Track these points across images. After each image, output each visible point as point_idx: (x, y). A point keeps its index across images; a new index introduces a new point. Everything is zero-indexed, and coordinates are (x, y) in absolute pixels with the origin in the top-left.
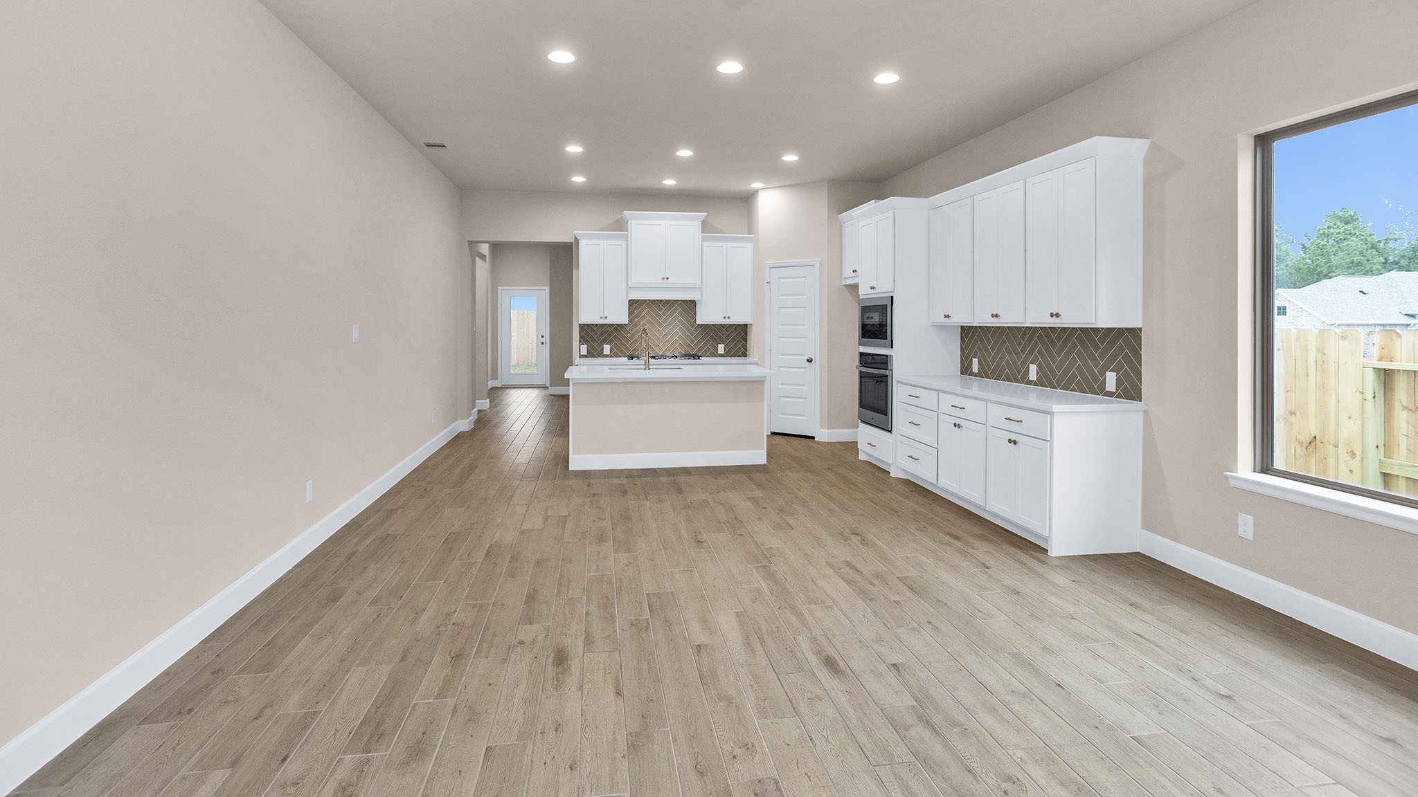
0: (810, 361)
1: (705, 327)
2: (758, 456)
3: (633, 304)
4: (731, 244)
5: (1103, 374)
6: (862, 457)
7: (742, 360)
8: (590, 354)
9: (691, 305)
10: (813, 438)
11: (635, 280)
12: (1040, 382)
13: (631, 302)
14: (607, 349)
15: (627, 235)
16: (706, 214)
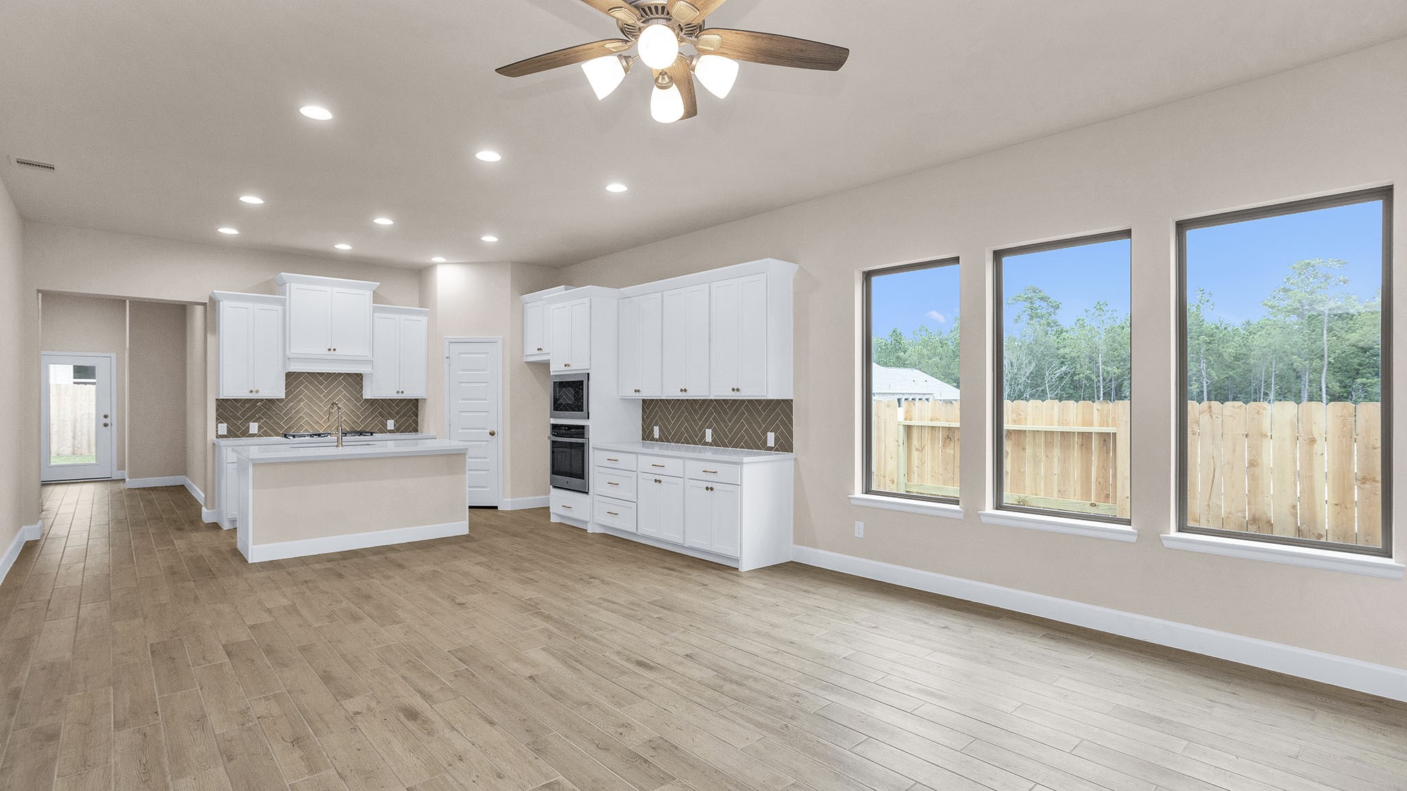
0: (492, 434)
1: (373, 402)
2: (461, 527)
3: (291, 378)
4: (404, 317)
5: (765, 434)
6: (554, 519)
7: (413, 435)
8: (231, 434)
9: (357, 379)
10: (496, 508)
11: (296, 349)
12: (715, 443)
13: (289, 375)
14: (254, 427)
15: (285, 300)
16: (379, 283)
